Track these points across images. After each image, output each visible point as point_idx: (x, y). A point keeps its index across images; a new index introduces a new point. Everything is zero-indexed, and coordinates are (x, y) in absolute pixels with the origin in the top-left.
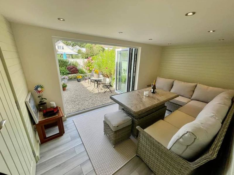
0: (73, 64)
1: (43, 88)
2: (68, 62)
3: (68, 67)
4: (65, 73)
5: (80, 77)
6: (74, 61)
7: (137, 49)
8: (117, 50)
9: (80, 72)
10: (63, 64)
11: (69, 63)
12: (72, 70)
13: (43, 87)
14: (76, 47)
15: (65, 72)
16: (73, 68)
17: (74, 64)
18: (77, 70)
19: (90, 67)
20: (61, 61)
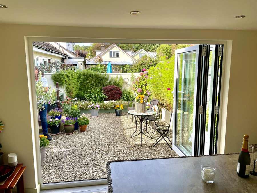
0: (115, 83)
1: (3, 126)
2: (107, 79)
3: (105, 87)
4: (98, 99)
5: (122, 106)
6: (117, 77)
7: (223, 46)
8: (177, 51)
9: (124, 98)
10: (99, 83)
11: (108, 81)
12: (110, 93)
13: (3, 124)
14: (140, 52)
15: (98, 97)
16: (113, 90)
17: (117, 82)
18: (119, 94)
19: (144, 87)
20: (96, 77)
